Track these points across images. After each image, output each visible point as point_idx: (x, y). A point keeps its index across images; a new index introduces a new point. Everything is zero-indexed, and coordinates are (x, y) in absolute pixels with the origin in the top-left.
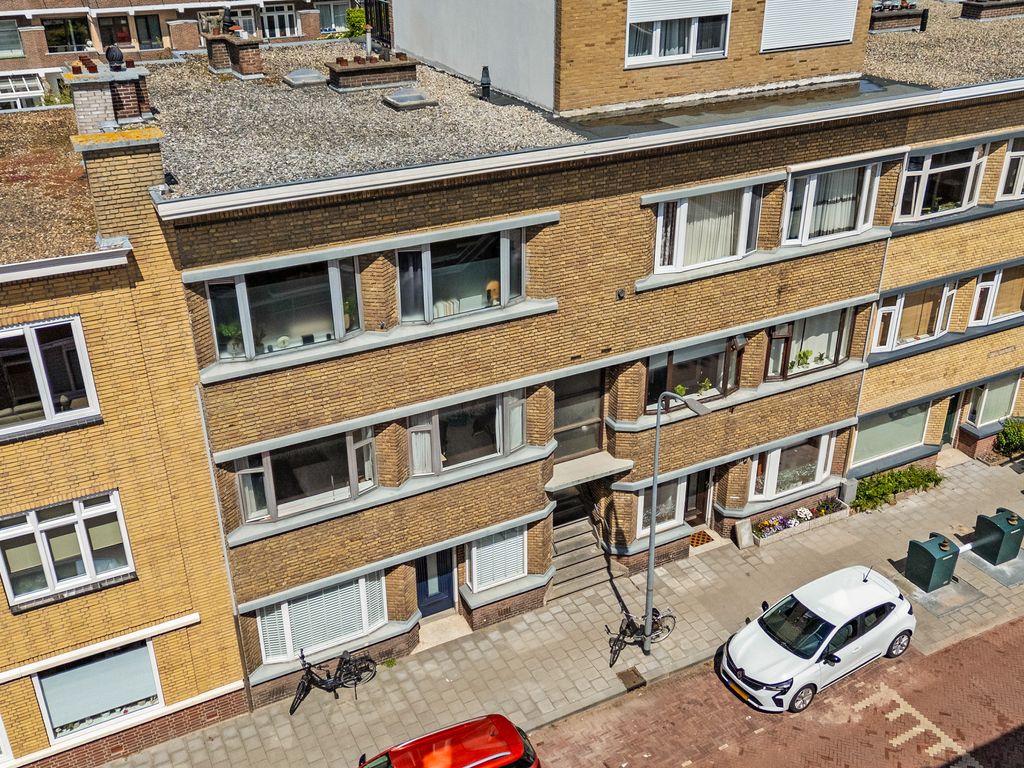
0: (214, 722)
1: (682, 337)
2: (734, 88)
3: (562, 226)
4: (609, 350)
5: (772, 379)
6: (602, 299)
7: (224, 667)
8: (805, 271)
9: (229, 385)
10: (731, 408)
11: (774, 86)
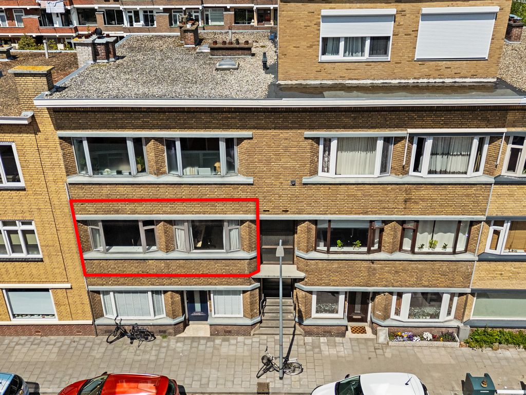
0: (79, 335)
1: (335, 213)
2: (395, 79)
3: (255, 141)
4: (288, 211)
5: (405, 251)
6: (282, 183)
7: (83, 312)
8: (424, 192)
9: (80, 186)
10: (372, 261)
11: (426, 80)
